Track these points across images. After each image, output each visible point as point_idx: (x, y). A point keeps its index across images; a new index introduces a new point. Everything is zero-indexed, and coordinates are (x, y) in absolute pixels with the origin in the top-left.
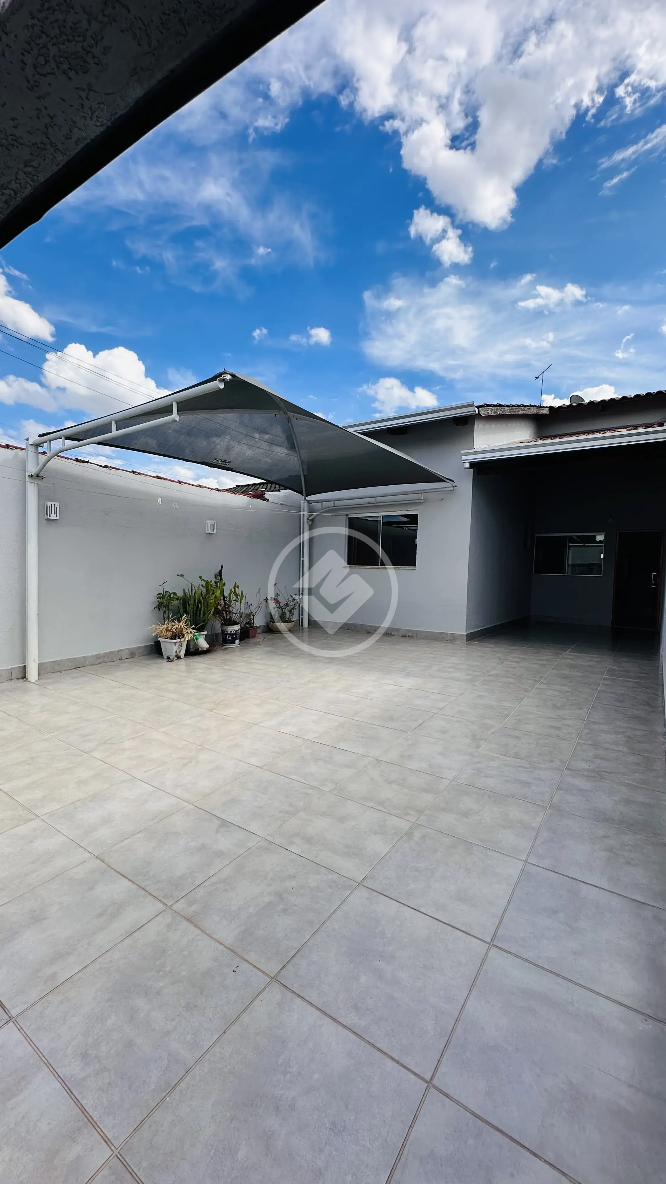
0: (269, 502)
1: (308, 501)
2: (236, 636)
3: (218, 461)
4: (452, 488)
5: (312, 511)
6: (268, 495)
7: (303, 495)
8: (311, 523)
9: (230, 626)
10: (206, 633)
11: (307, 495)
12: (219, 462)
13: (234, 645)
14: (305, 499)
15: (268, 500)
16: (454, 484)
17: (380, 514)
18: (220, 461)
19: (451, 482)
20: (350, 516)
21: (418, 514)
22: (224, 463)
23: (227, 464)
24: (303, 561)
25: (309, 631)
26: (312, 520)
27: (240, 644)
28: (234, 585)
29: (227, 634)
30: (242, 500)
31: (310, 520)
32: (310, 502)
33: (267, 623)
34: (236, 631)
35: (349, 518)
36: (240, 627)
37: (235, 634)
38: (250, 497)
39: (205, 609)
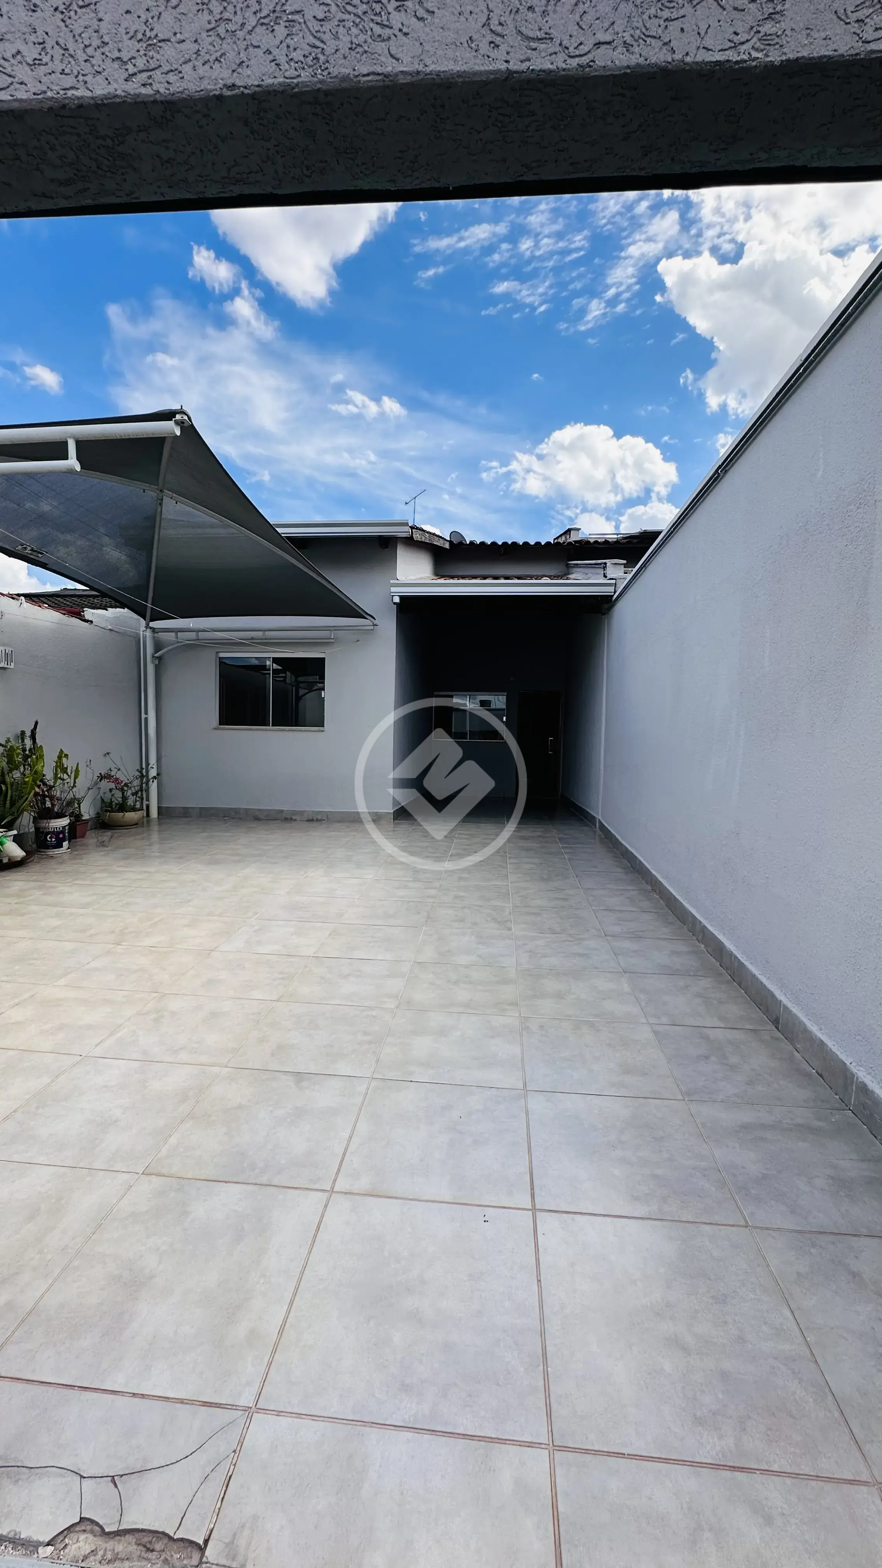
0: (92, 625)
1: (154, 630)
2: (64, 835)
3: (25, 548)
4: (372, 627)
5: (158, 646)
6: (89, 613)
7: (145, 620)
8: (157, 662)
9: (53, 821)
10: (15, 832)
11: (152, 620)
12: (27, 551)
13: (61, 850)
14: (147, 626)
15: (92, 622)
16: (375, 622)
17: (269, 655)
18: (29, 548)
19: (372, 619)
20: (222, 655)
21: (324, 659)
22: (35, 554)
23: (40, 555)
24: (146, 719)
25: (160, 824)
26: (160, 658)
27: (69, 848)
28: (58, 754)
29: (49, 833)
30: (48, 616)
31: (157, 657)
32: (156, 630)
33: (98, 813)
34: (64, 827)
35: (220, 658)
36: (69, 821)
37: (63, 832)
38: (64, 614)
39: (14, 793)
